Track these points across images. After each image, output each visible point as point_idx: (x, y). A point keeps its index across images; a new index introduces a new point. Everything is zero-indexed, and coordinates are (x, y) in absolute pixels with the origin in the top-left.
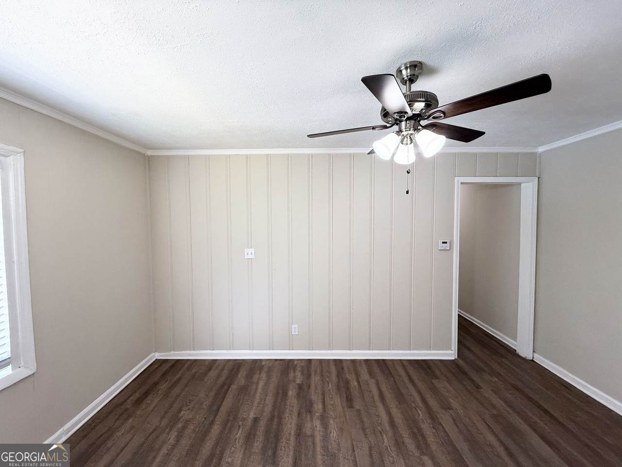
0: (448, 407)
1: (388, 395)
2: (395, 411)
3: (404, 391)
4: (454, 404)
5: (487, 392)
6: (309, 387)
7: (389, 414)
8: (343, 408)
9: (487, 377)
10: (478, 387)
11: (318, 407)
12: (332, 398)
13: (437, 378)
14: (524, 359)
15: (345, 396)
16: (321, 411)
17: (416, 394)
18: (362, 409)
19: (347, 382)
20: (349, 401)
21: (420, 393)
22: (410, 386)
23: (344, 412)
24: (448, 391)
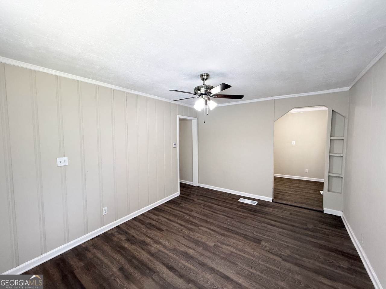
0: (192, 211)
1: (172, 218)
2: (179, 221)
3: (175, 213)
4: (192, 208)
5: (196, 200)
6: (133, 237)
7: (178, 223)
8: (160, 233)
9: (192, 196)
10: (193, 200)
11: (148, 240)
12: (150, 233)
13: (181, 204)
14: (196, 187)
15: (155, 229)
16: (151, 240)
17: (179, 212)
18: (167, 228)
19: (150, 224)
20: (159, 229)
21: (180, 211)
22: (175, 211)
23: (161, 234)
24: (187, 206)
